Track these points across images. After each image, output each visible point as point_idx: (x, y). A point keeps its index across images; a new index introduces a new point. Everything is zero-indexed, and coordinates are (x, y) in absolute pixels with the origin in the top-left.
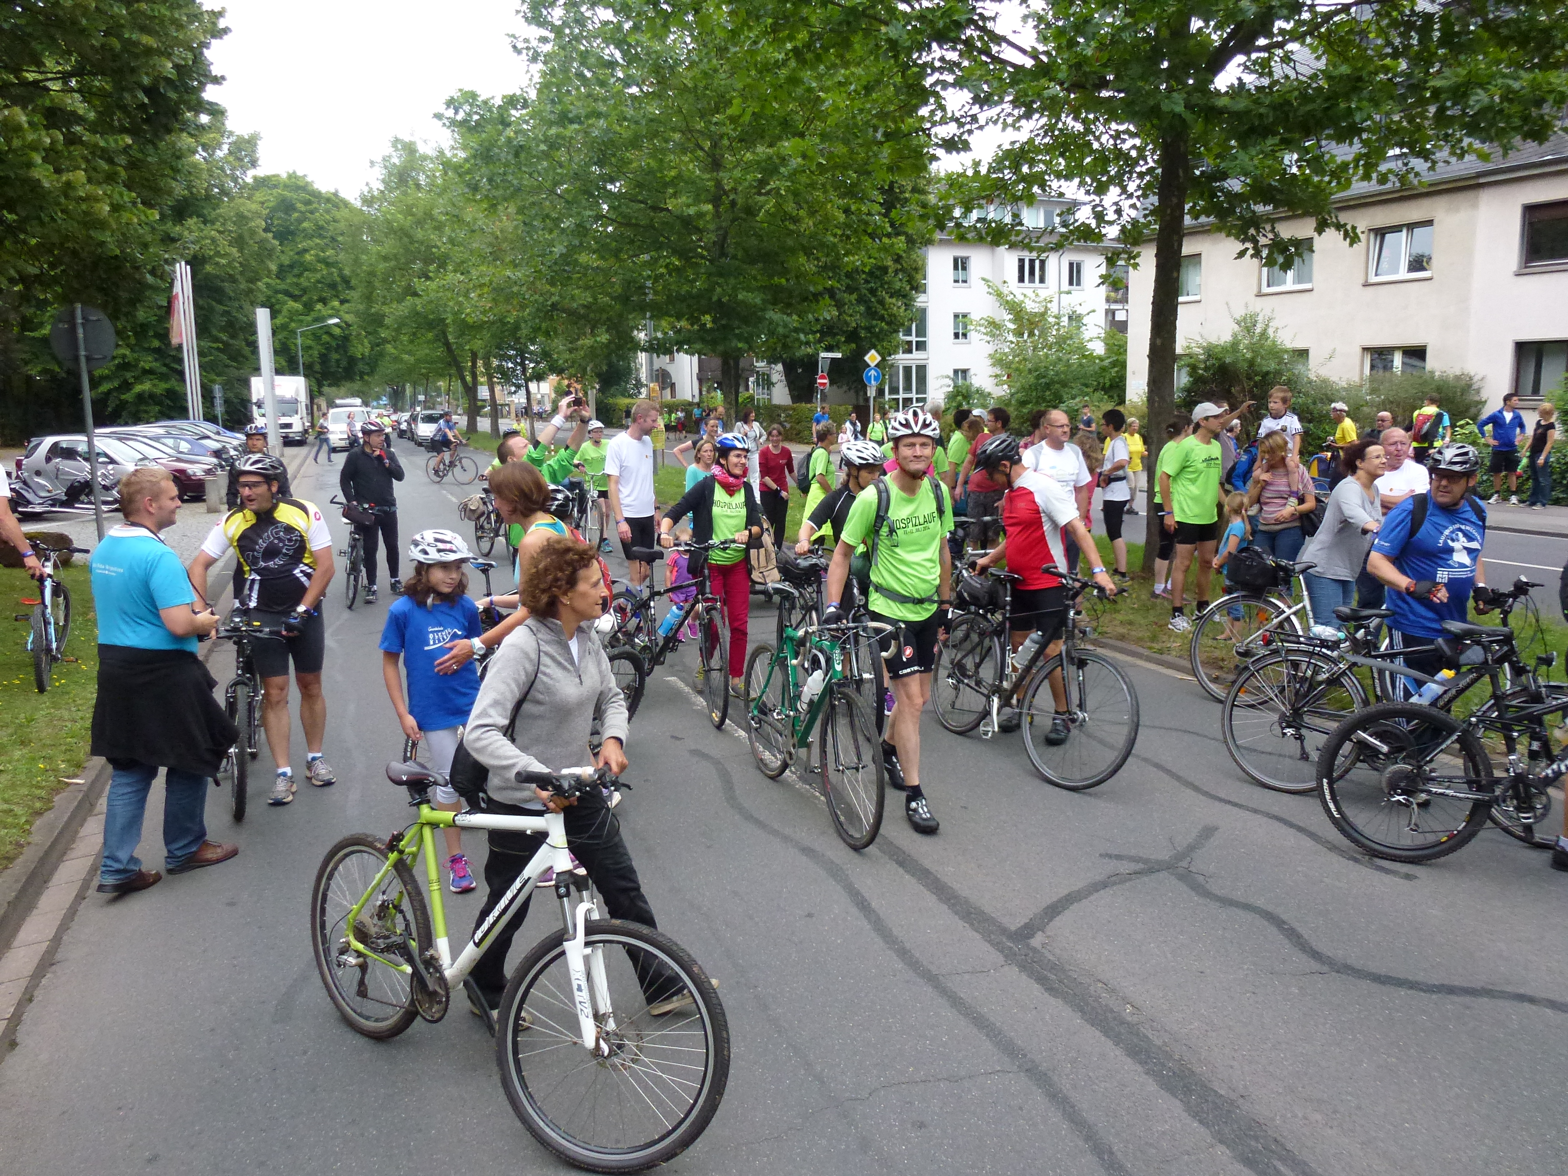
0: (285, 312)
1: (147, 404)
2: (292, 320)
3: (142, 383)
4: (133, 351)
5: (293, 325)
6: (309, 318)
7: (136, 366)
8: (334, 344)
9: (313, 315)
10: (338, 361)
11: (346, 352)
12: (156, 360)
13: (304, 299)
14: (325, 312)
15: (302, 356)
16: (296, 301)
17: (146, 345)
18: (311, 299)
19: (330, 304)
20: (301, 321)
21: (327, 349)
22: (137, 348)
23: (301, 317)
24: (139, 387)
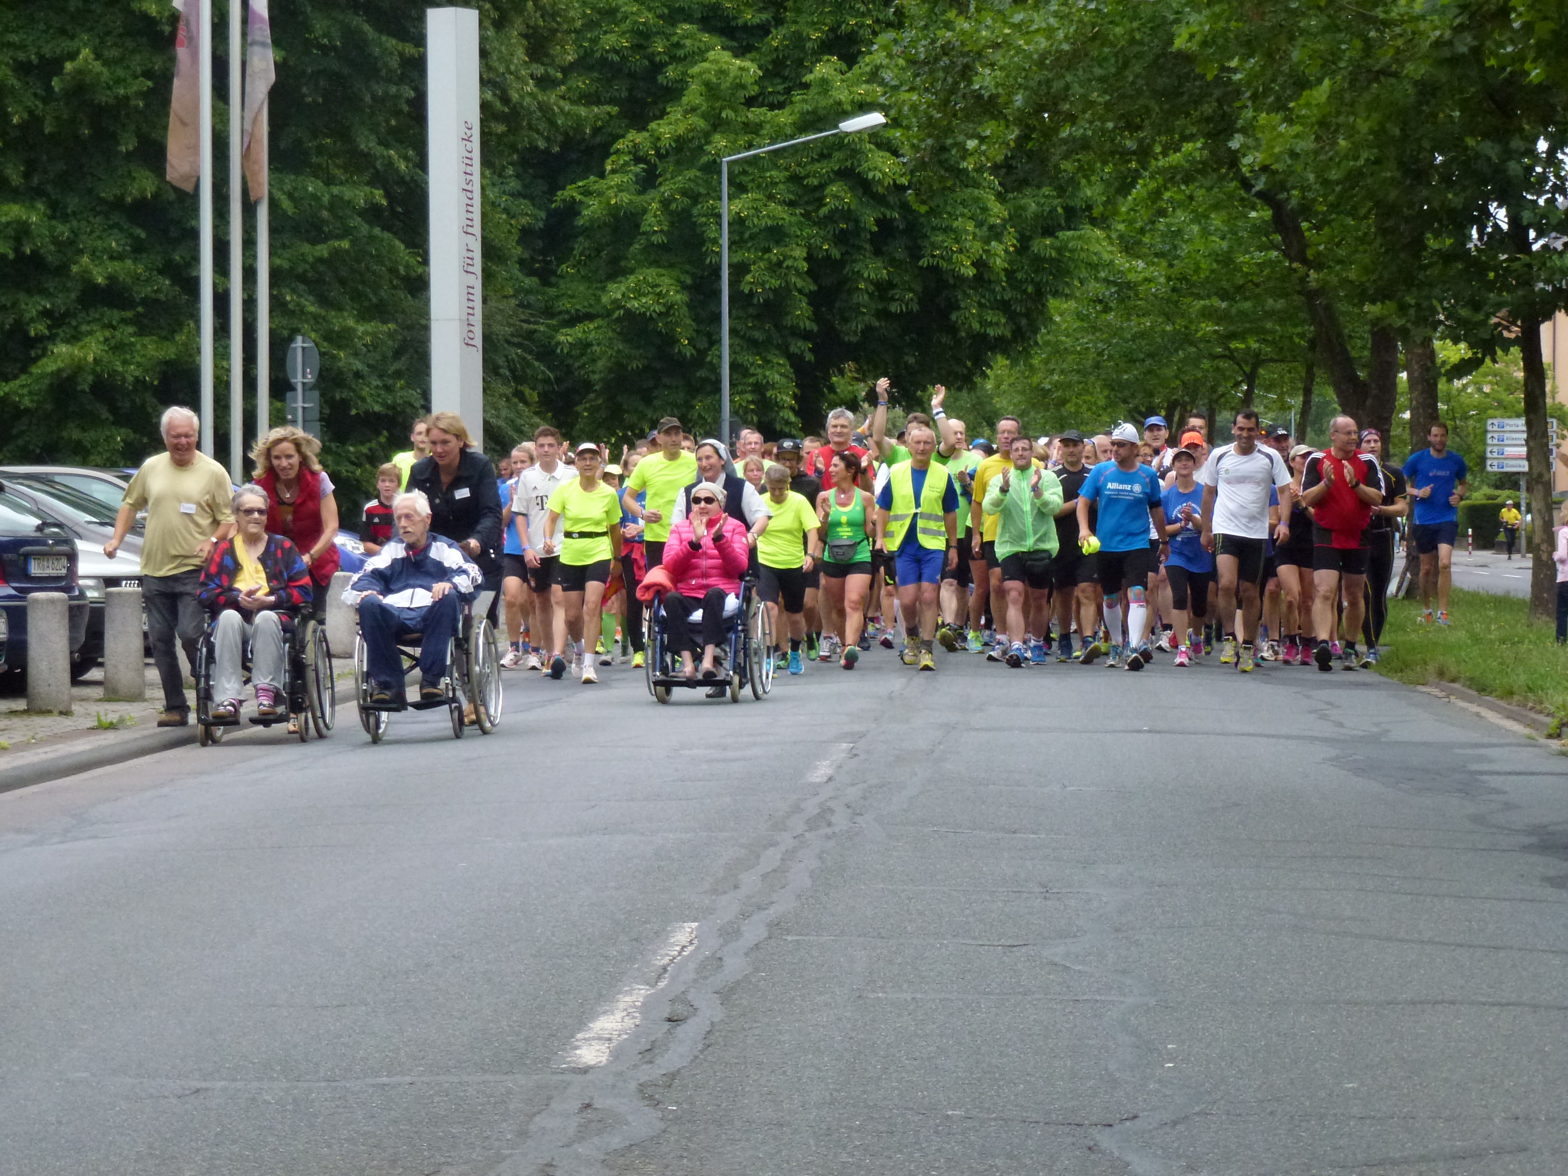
0: (693, 95)
1: (89, 421)
2: (717, 124)
3: (75, 338)
4: (56, 211)
5: (720, 141)
6: (784, 117)
7: (62, 270)
8: (869, 219)
9: (801, 103)
10: (882, 289)
11: (915, 253)
12: (138, 249)
13: (776, 39)
14: (843, 96)
15: (739, 270)
16: (740, 52)
17: (107, 193)
18: (799, 40)
19: (865, 64)
20: (753, 129)
21: (841, 238)
22: (73, 203)
23: (756, 114)
24: (62, 349)
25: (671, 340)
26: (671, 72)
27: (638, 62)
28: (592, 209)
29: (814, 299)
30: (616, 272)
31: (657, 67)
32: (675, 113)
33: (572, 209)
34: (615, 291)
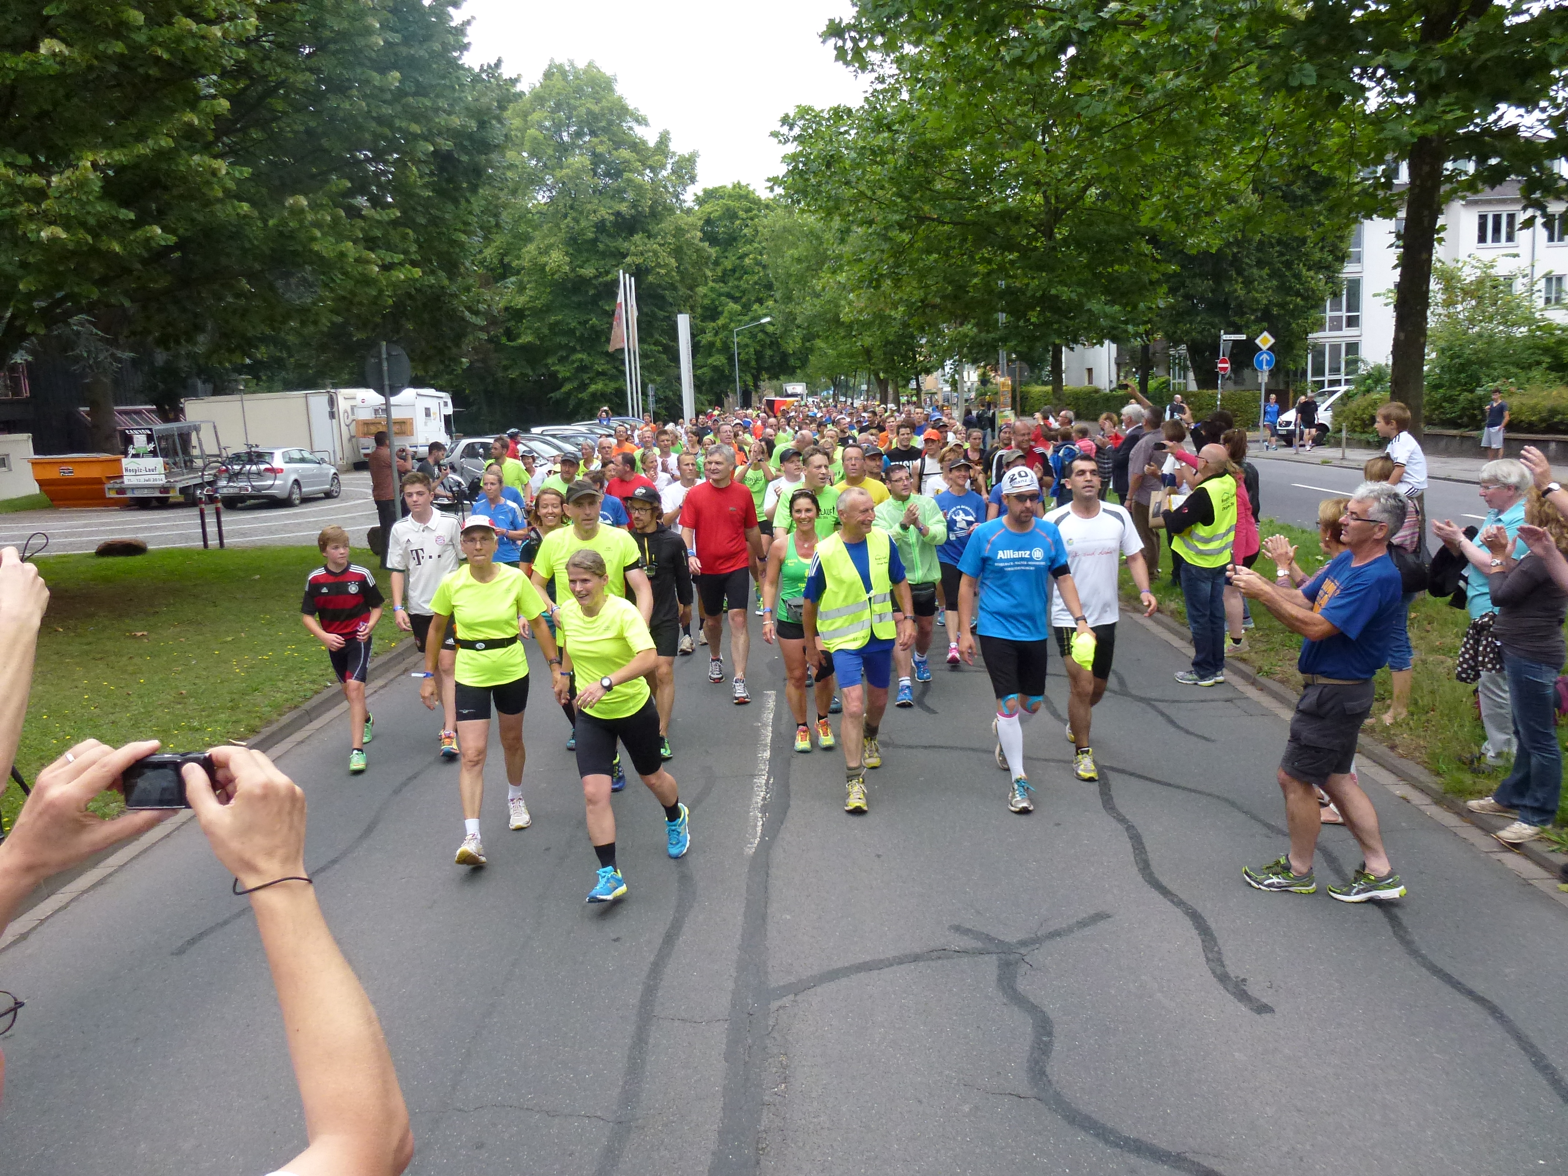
0: (726, 314)
2: (731, 320)
3: (595, 383)
4: (589, 354)
5: (732, 325)
6: (747, 318)
7: (591, 368)
8: (768, 341)
9: (750, 314)
10: (771, 357)
11: (779, 348)
12: (608, 362)
13: (744, 300)
14: (761, 312)
15: (739, 354)
16: (736, 303)
17: (600, 350)
18: (749, 300)
19: (766, 304)
20: (740, 321)
21: (762, 346)
22: (592, 353)
23: (740, 318)
24: (593, 386)
25: (723, 371)
26: (720, 309)
27: (712, 306)
28: (704, 342)
29: (757, 360)
30: (710, 355)
31: (716, 308)
32: (722, 318)
33: (699, 342)
34: (710, 361)
